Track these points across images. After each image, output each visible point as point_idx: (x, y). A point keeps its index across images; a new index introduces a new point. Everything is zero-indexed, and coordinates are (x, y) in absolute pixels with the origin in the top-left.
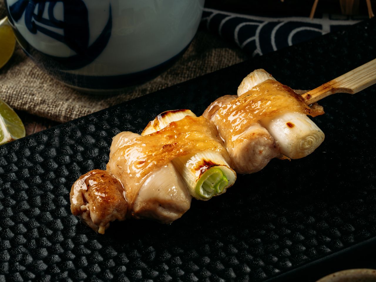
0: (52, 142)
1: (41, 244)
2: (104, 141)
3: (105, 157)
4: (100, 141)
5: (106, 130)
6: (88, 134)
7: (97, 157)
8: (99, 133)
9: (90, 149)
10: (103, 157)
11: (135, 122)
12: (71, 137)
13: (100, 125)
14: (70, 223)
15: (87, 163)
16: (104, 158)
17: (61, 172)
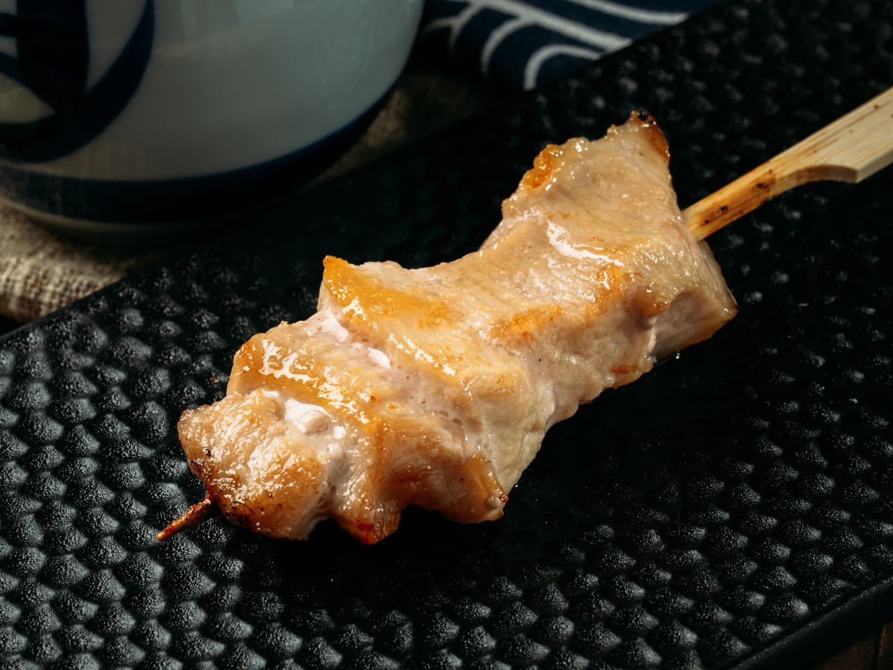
0: (29, 367)
1: (72, 643)
2: (176, 347)
3: (191, 390)
4: (166, 349)
5: (176, 319)
6: (128, 334)
7: (169, 391)
8: (157, 328)
9: (143, 373)
10: (186, 389)
11: (252, 288)
12: (80, 348)
13: (155, 308)
14: (140, 579)
15: (144, 413)
16: (191, 393)
17: (75, 444)
